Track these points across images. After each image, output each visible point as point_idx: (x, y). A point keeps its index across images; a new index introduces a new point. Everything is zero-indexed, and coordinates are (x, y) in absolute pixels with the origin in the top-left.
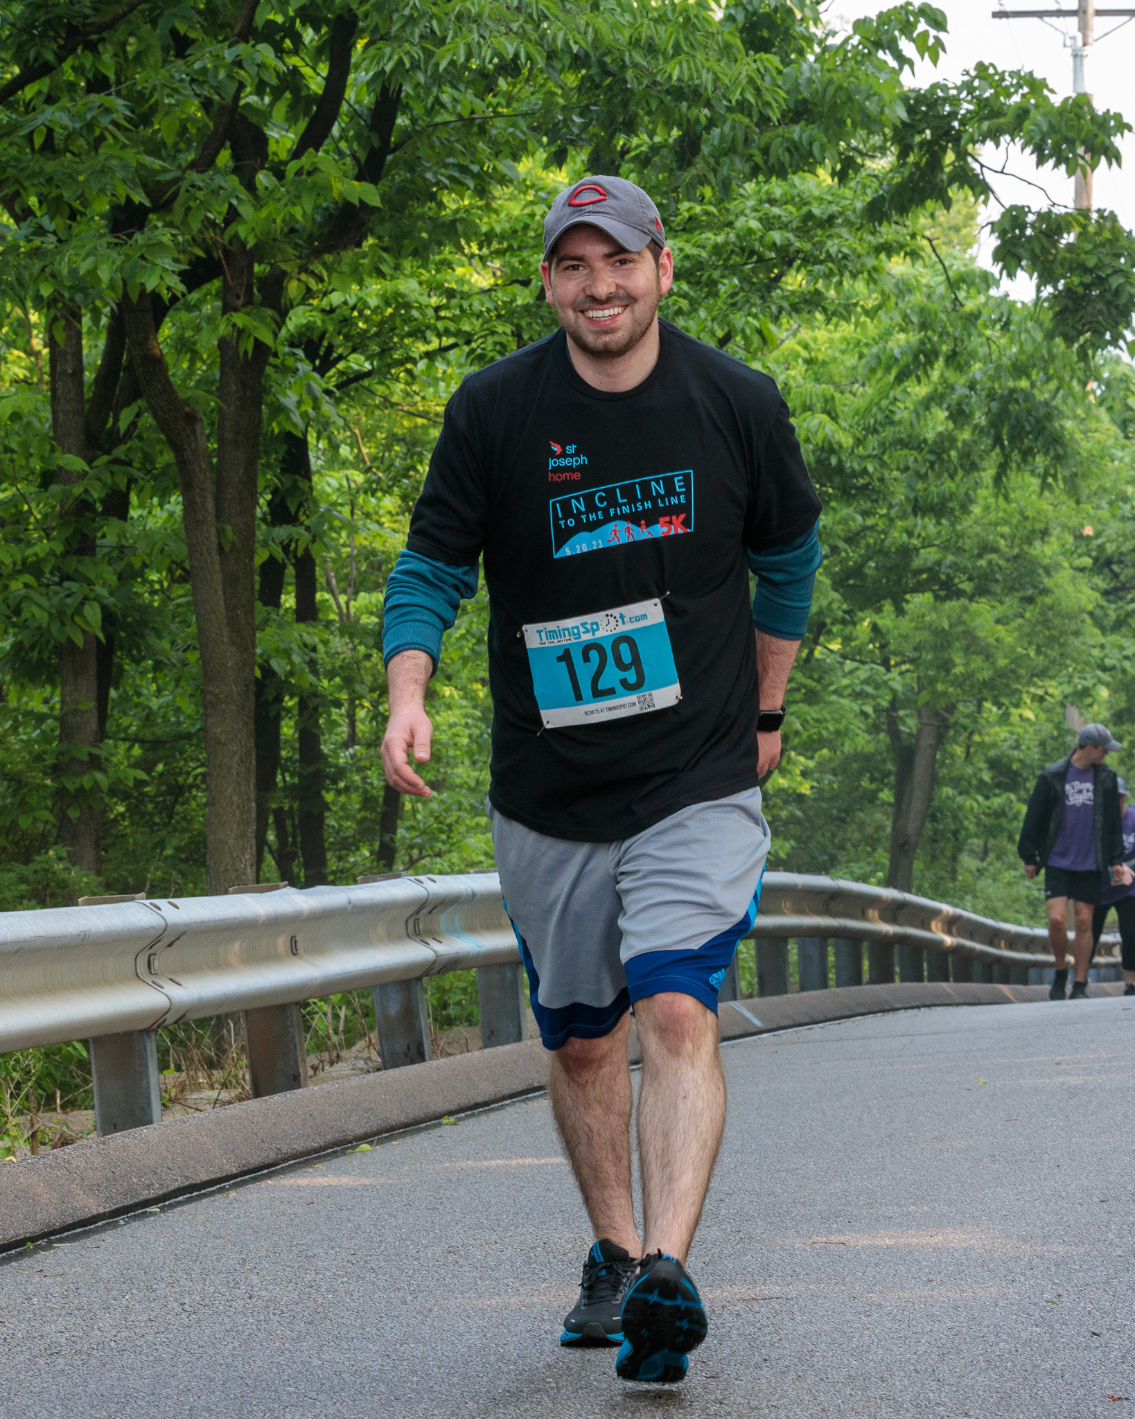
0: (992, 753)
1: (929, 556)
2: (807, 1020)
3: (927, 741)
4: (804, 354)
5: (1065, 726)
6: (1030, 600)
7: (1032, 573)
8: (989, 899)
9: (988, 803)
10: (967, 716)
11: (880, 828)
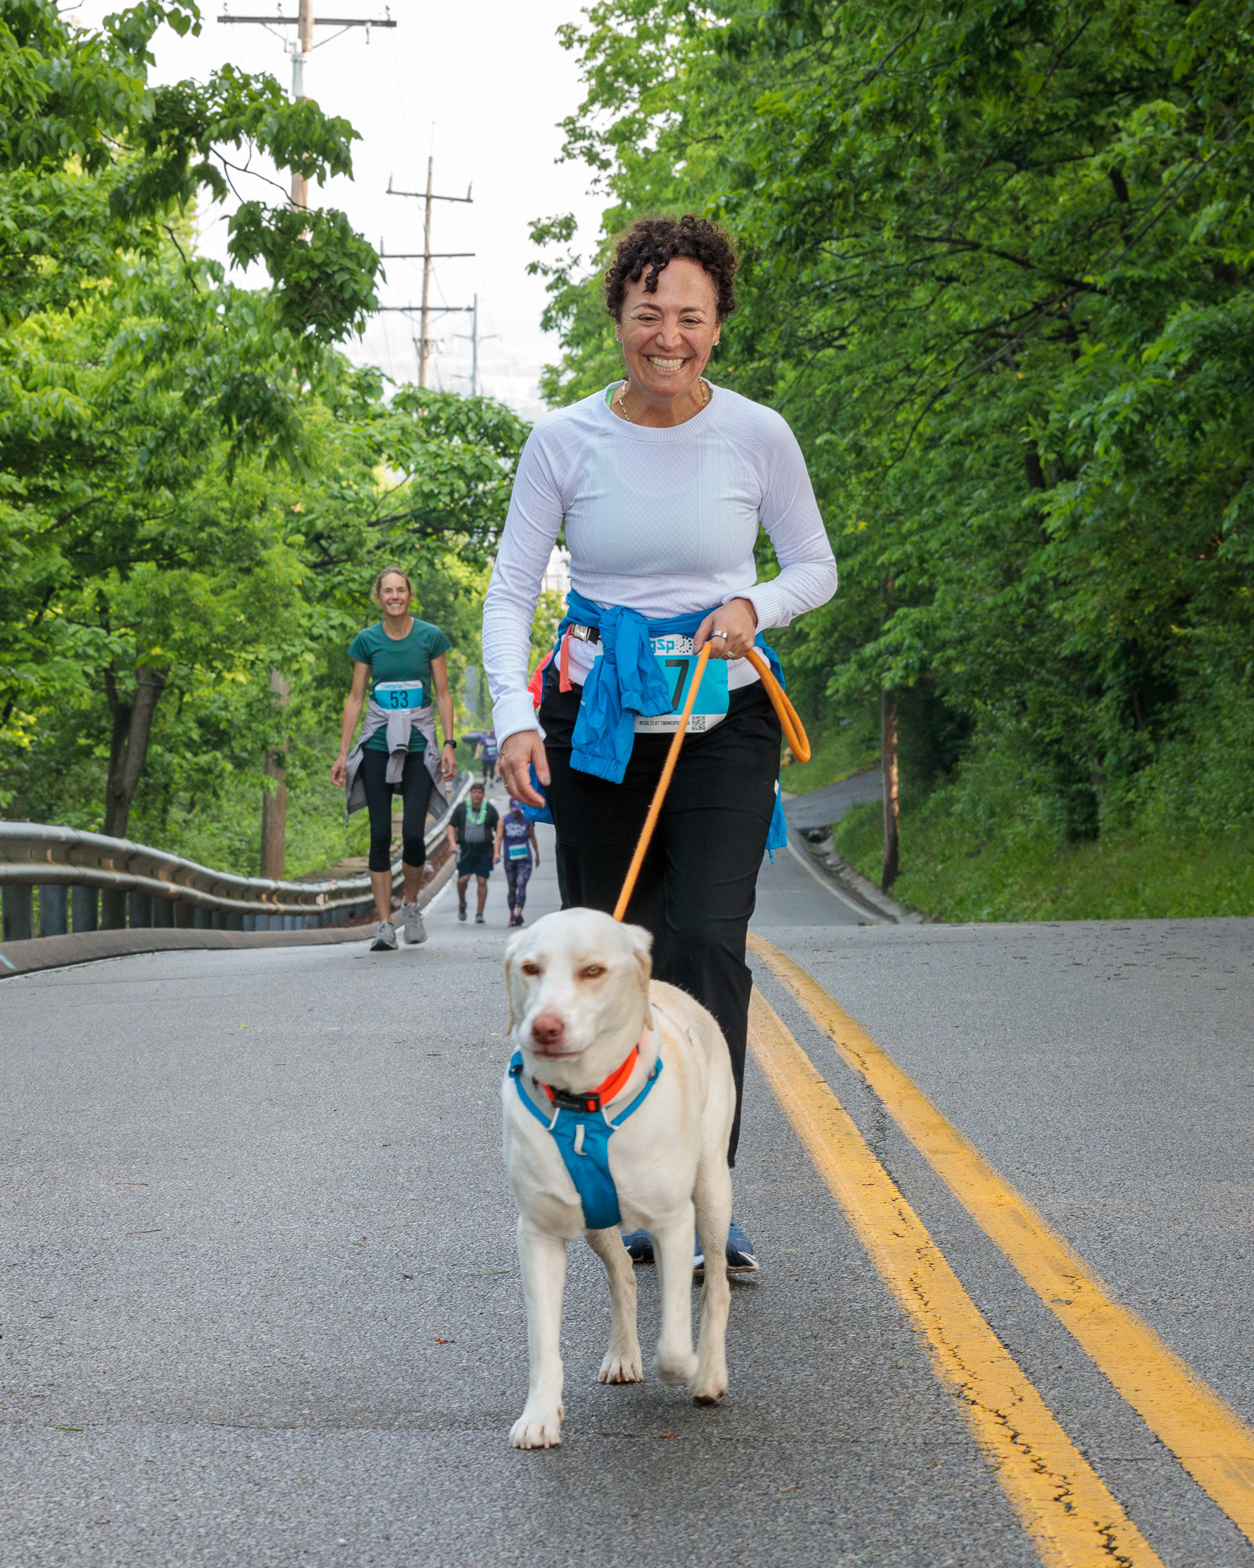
0: (203, 713)
1: (150, 528)
2: (54, 963)
3: (143, 701)
4: (40, 332)
5: (271, 689)
6: (247, 571)
7: (249, 545)
8: (195, 848)
9: (195, 760)
10: (183, 678)
11: (95, 780)
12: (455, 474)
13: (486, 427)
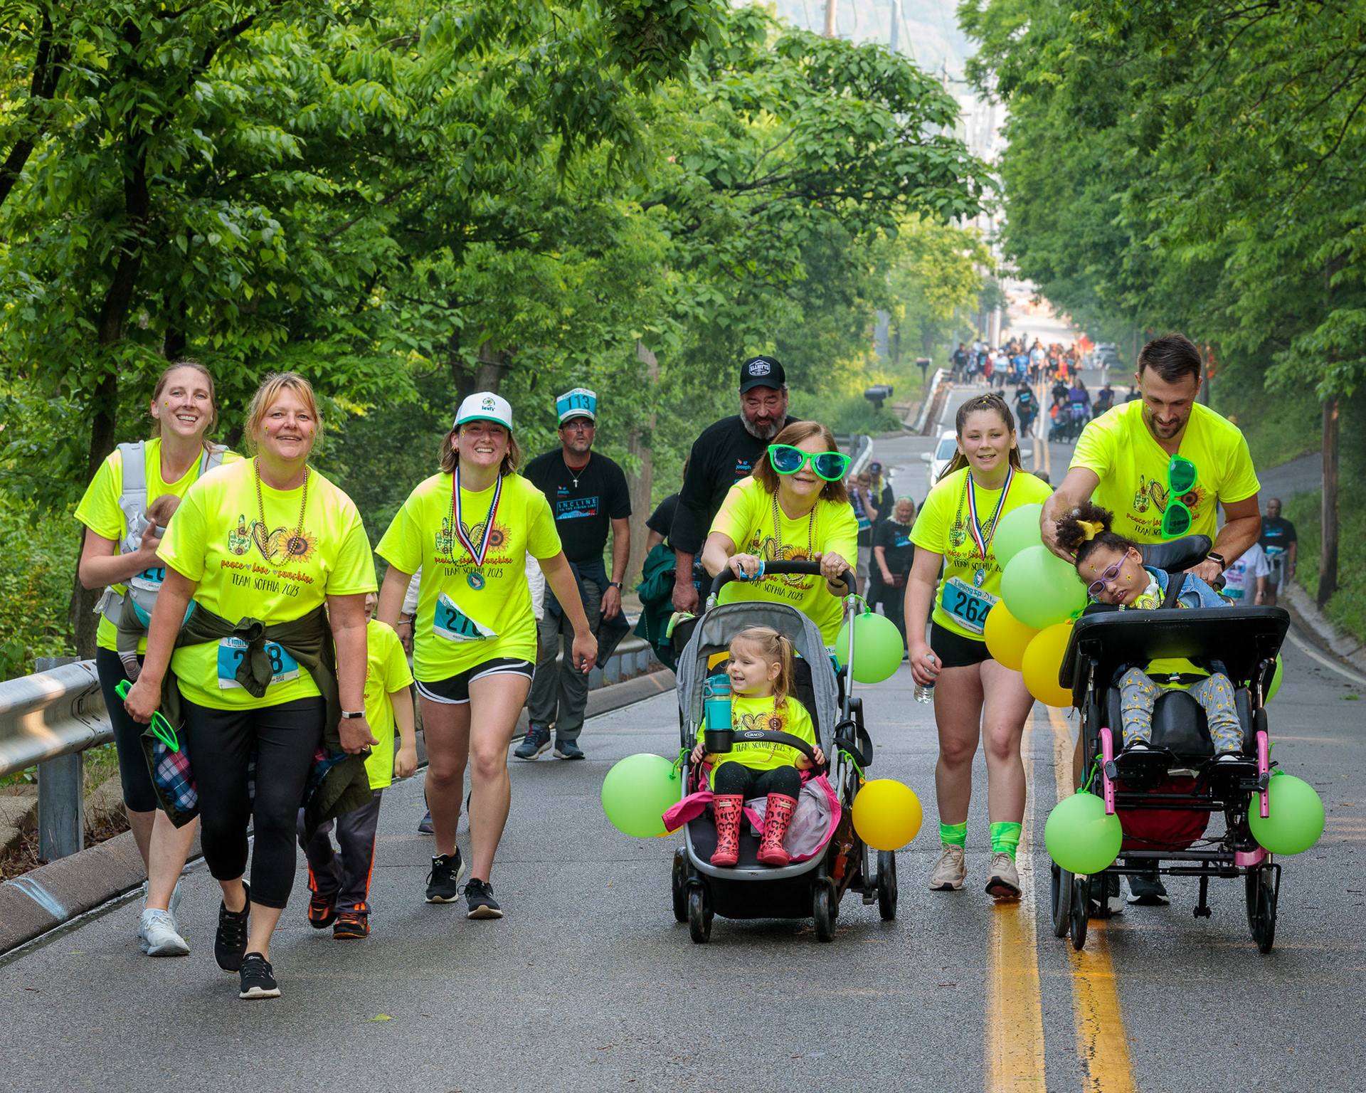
3: (488, 379)
5: (636, 360)
7: (601, 228)
10: (531, 358)
12: (843, 133)
13: (880, 80)
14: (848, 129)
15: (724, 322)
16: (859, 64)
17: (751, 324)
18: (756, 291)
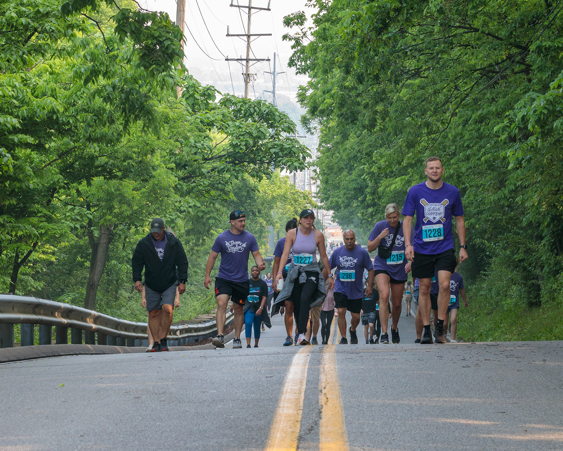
1: (102, 160)
3: (103, 240)
7: (147, 169)
12: (248, 136)
14: (250, 134)
15: (200, 214)
16: (254, 108)
17: (212, 215)
18: (213, 201)
